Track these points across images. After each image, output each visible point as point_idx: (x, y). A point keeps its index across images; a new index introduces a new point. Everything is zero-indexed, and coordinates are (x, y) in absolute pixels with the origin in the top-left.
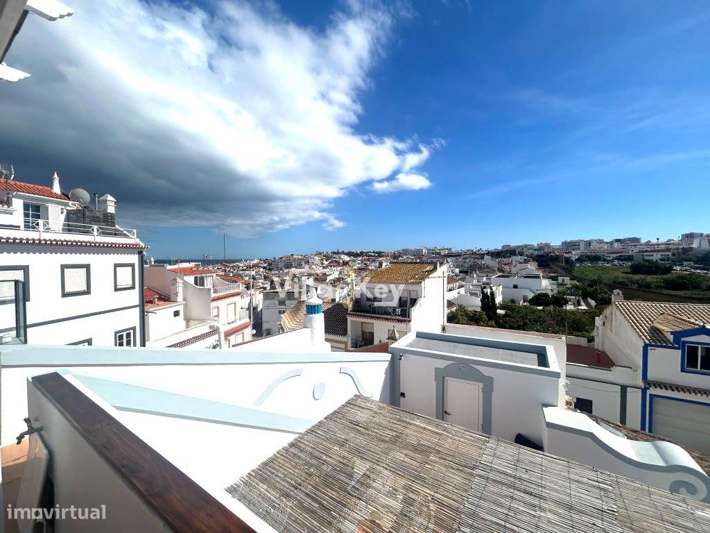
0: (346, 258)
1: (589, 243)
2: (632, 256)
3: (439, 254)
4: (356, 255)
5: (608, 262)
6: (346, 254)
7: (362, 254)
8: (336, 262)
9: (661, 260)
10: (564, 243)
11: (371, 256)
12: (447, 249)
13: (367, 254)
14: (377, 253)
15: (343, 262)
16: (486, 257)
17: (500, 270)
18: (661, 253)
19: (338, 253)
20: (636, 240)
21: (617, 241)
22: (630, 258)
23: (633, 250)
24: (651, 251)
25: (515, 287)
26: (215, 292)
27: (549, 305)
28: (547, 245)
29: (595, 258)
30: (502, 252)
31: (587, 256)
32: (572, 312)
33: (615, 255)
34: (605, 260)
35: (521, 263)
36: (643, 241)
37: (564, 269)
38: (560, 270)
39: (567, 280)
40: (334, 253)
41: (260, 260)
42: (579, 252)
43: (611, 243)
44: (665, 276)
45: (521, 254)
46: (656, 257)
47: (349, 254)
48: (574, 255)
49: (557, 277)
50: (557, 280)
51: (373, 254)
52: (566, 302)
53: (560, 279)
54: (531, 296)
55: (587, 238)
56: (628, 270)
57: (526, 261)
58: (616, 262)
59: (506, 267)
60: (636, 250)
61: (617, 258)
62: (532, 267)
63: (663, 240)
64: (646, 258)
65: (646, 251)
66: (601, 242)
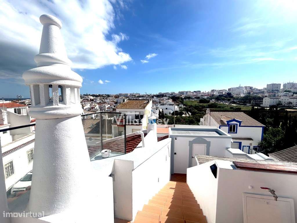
0: (92, 98)
1: (187, 92)
2: (199, 97)
3: (135, 96)
4: (97, 96)
5: (193, 99)
6: (91, 96)
7: (99, 96)
8: (87, 99)
9: (207, 98)
10: (179, 92)
11: (104, 96)
12: (138, 94)
13: (102, 96)
14: (107, 95)
15: (91, 99)
16: (154, 97)
17: (160, 103)
18: (206, 96)
19: (87, 95)
20: (200, 91)
21: (195, 92)
22: (198, 98)
23: (199, 95)
24: (204, 95)
25: (167, 109)
27: (178, 115)
28: (174, 93)
29: (189, 98)
30: (159, 95)
31: (187, 97)
32: (185, 117)
33: (195, 97)
34: (192, 98)
35: (167, 100)
36: (202, 92)
37: (180, 101)
38: (179, 102)
39: (182, 106)
40: (85, 95)
42: (184, 95)
43: (193, 92)
44: (208, 104)
45: (166, 96)
46: (206, 97)
47: (93, 96)
48: (183, 96)
49: (179, 105)
50: (179, 106)
51: (105, 96)
52: (183, 114)
53: (180, 105)
54: (172, 112)
55: (186, 91)
56: (199, 102)
57: (168, 99)
58: (195, 99)
59: (161, 101)
60: (200, 95)
61: (195, 98)
62: (170, 101)
63: (207, 92)
64: (203, 98)
65: (203, 95)
66: (190, 92)
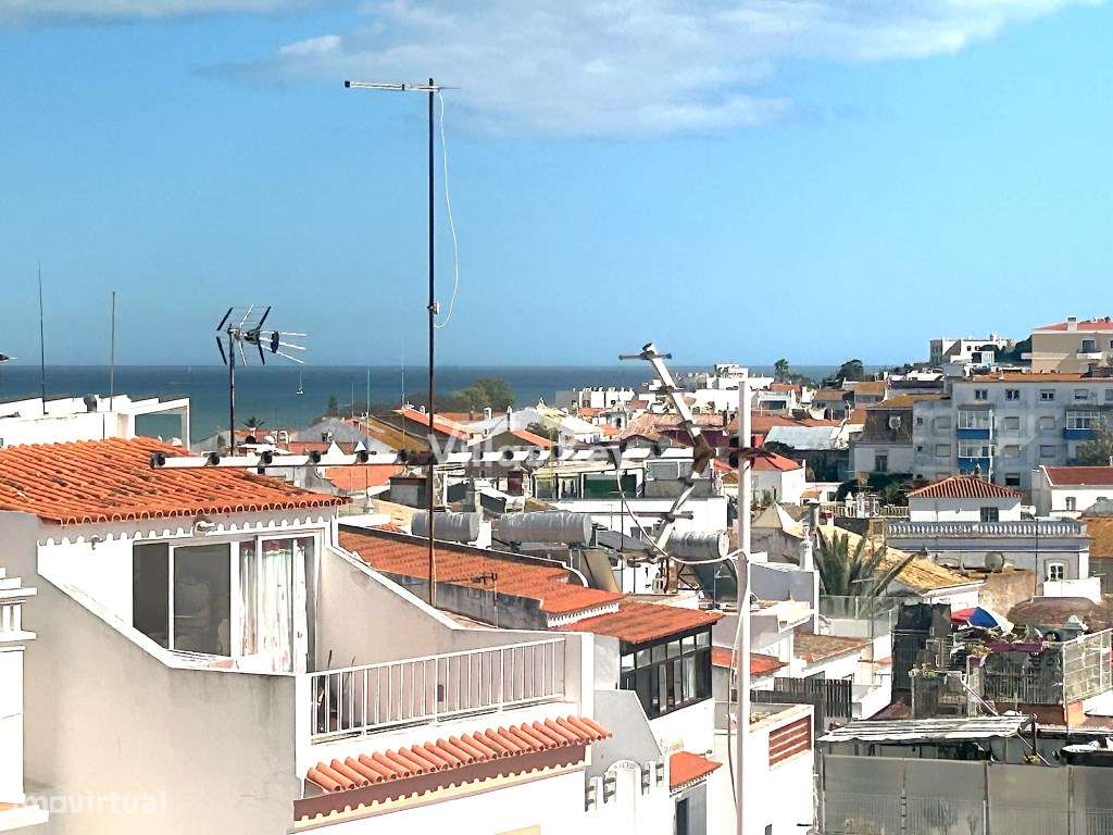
26: (333, 713)
41: (782, 372)
